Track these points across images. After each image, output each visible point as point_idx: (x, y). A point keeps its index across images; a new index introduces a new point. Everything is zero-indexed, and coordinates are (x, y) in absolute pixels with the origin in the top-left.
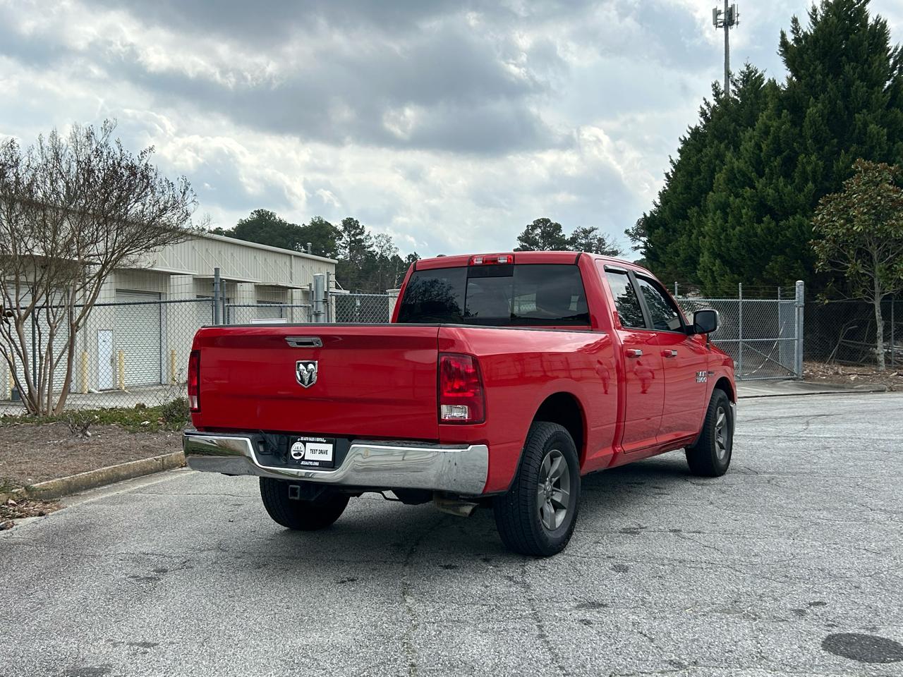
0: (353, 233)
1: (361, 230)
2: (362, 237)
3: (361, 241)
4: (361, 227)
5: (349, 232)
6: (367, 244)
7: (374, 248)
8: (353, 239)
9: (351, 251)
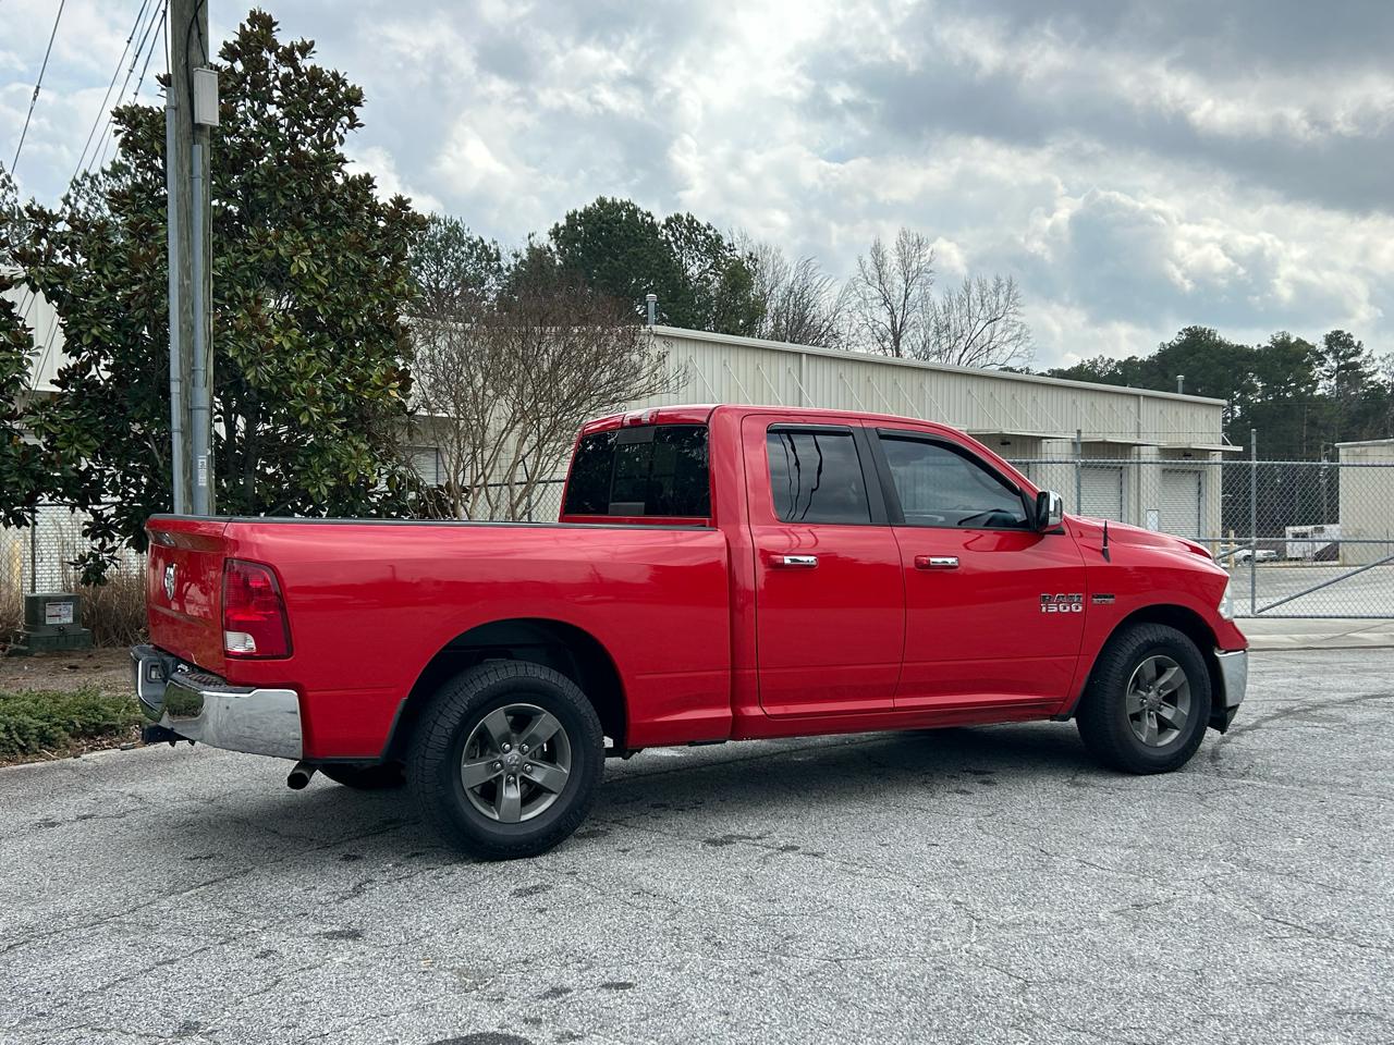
0: (1341, 354)
1: (1358, 347)
2: (1358, 359)
3: (1356, 366)
4: (1356, 344)
5: (1337, 352)
6: (1367, 371)
7: (1380, 377)
8: (1342, 363)
9: (1340, 381)
